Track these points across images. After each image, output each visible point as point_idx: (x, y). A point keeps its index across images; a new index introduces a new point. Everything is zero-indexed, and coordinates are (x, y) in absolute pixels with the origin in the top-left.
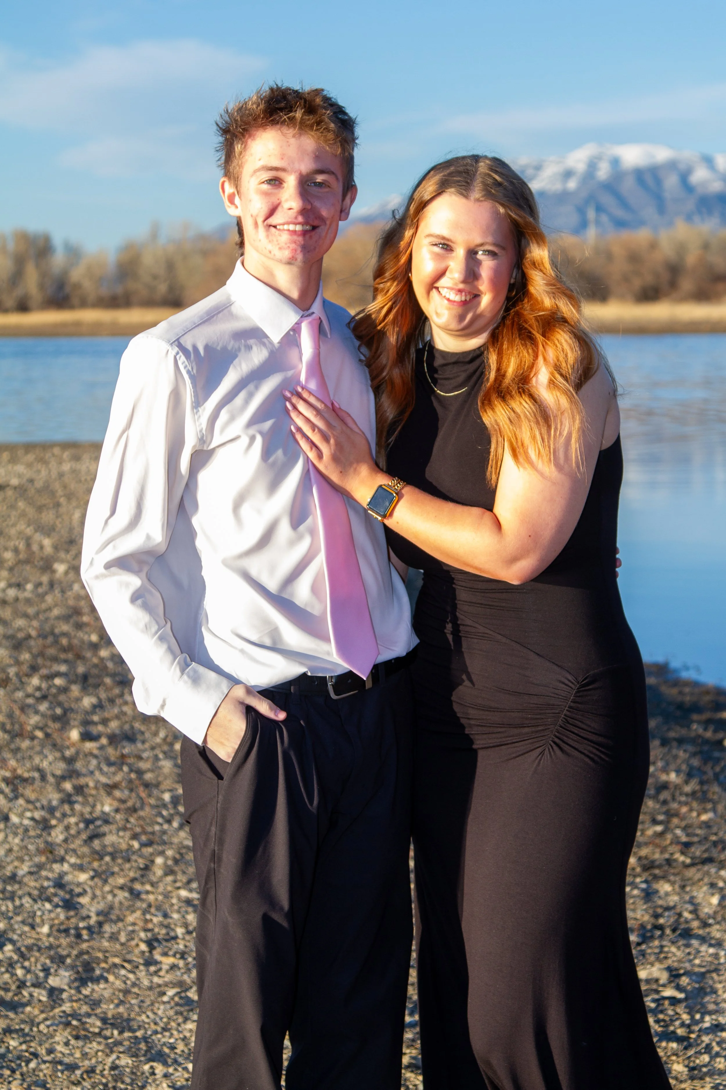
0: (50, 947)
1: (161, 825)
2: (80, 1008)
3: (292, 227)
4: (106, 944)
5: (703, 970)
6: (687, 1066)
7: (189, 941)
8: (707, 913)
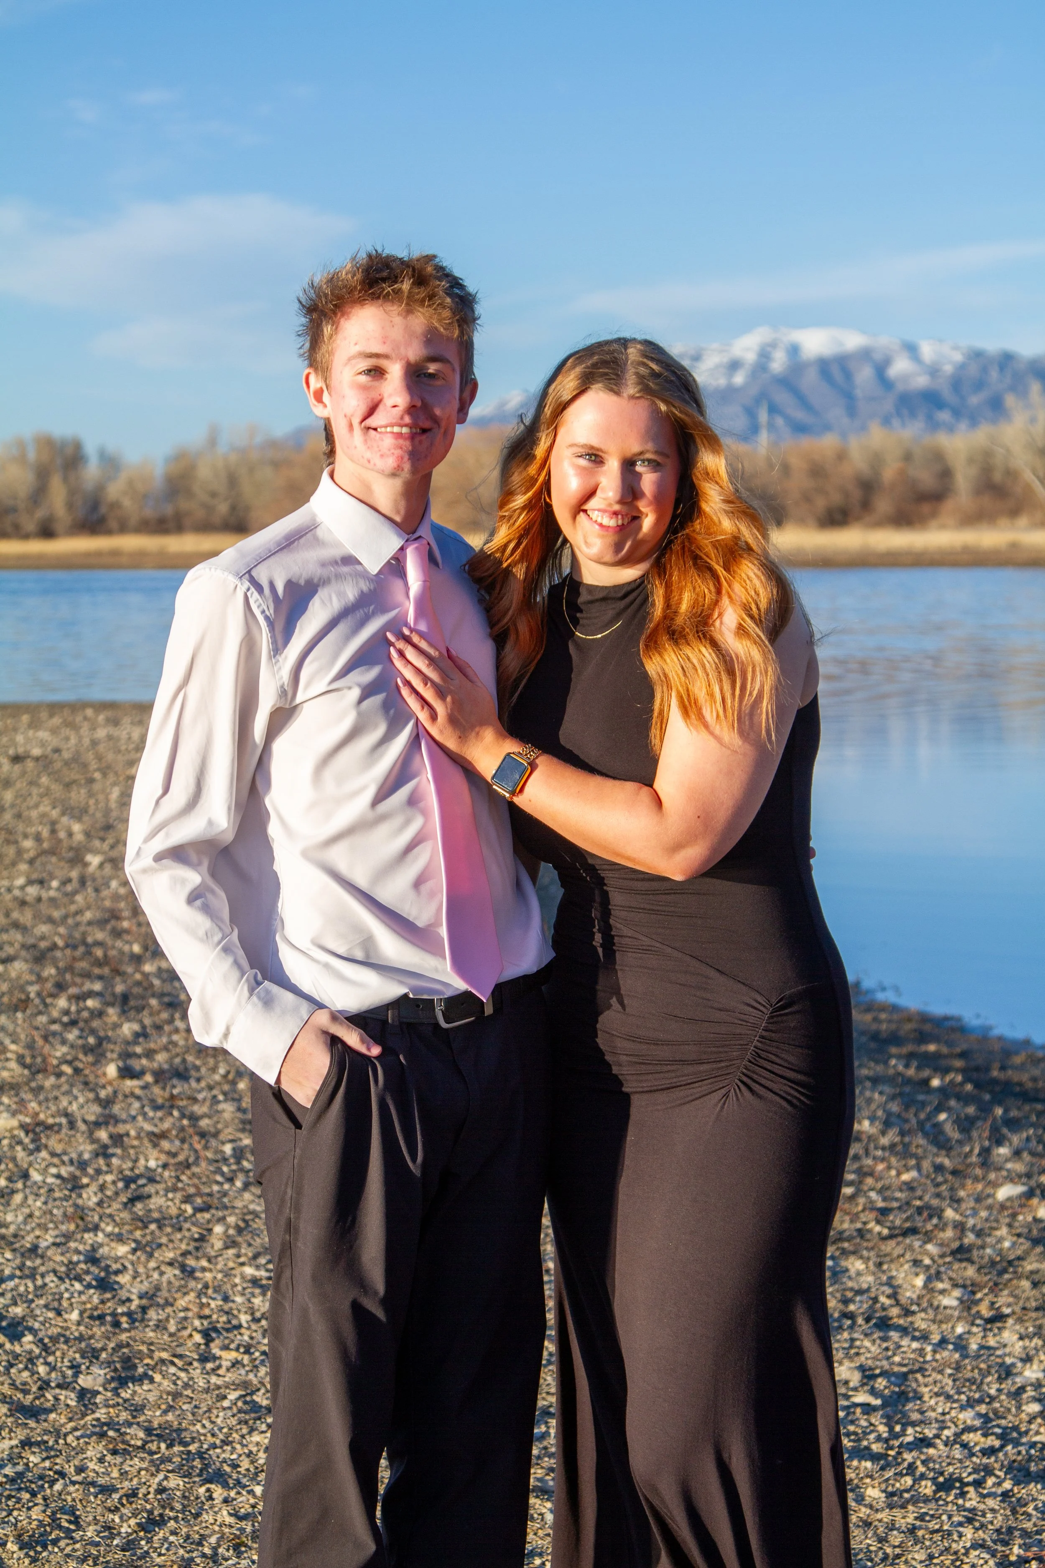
0: (81, 1338)
1: (220, 1184)
2: (118, 1416)
3: (396, 429)
4: (152, 1334)
5: (904, 1369)
6: (884, 1491)
7: (256, 1331)
8: (909, 1298)
